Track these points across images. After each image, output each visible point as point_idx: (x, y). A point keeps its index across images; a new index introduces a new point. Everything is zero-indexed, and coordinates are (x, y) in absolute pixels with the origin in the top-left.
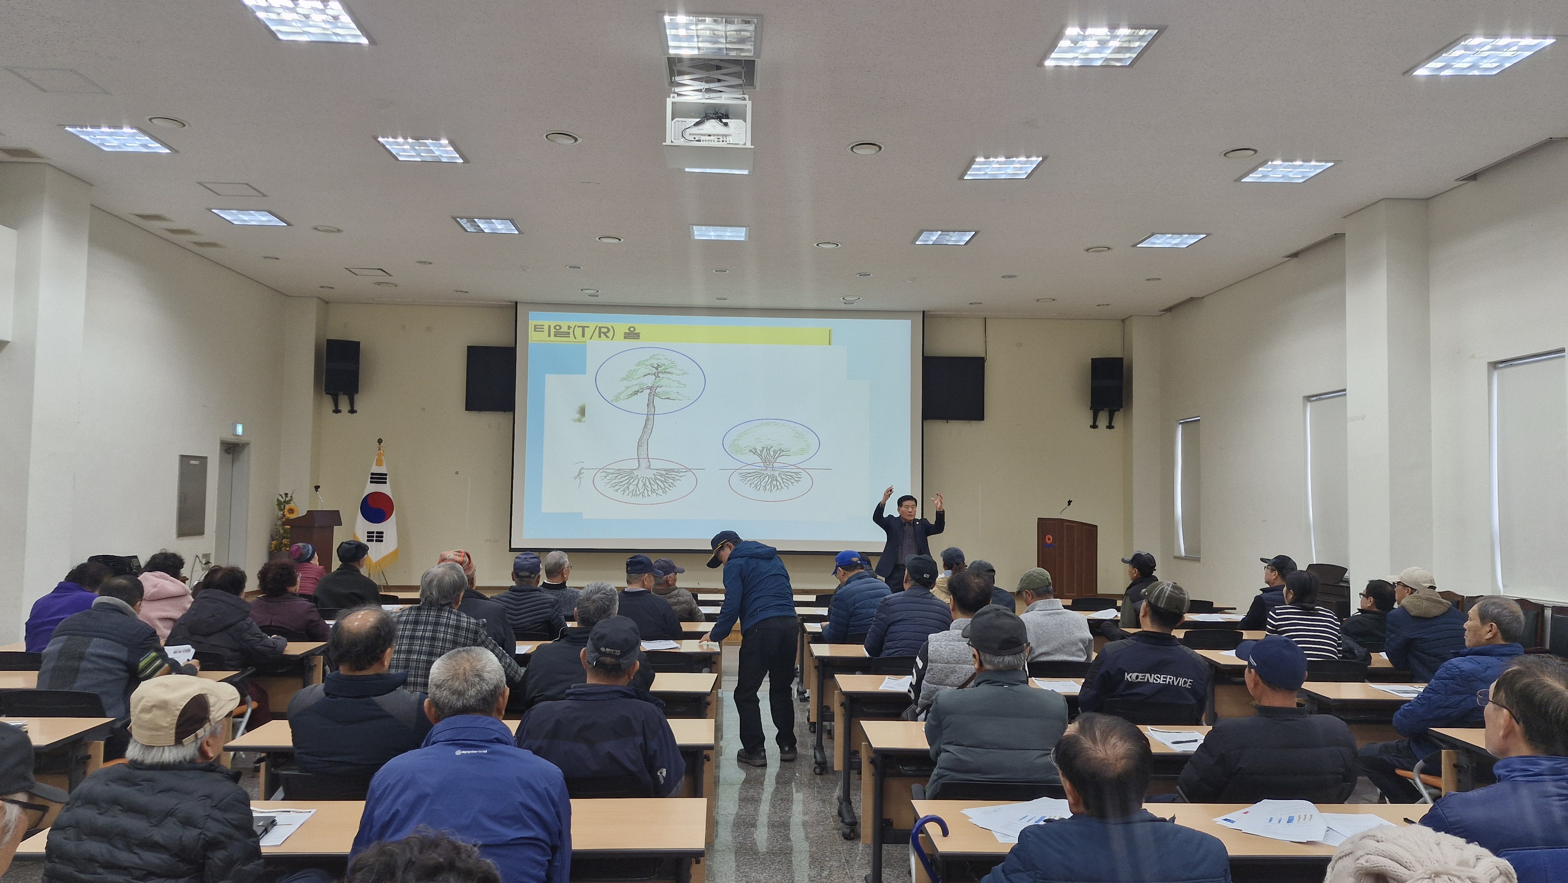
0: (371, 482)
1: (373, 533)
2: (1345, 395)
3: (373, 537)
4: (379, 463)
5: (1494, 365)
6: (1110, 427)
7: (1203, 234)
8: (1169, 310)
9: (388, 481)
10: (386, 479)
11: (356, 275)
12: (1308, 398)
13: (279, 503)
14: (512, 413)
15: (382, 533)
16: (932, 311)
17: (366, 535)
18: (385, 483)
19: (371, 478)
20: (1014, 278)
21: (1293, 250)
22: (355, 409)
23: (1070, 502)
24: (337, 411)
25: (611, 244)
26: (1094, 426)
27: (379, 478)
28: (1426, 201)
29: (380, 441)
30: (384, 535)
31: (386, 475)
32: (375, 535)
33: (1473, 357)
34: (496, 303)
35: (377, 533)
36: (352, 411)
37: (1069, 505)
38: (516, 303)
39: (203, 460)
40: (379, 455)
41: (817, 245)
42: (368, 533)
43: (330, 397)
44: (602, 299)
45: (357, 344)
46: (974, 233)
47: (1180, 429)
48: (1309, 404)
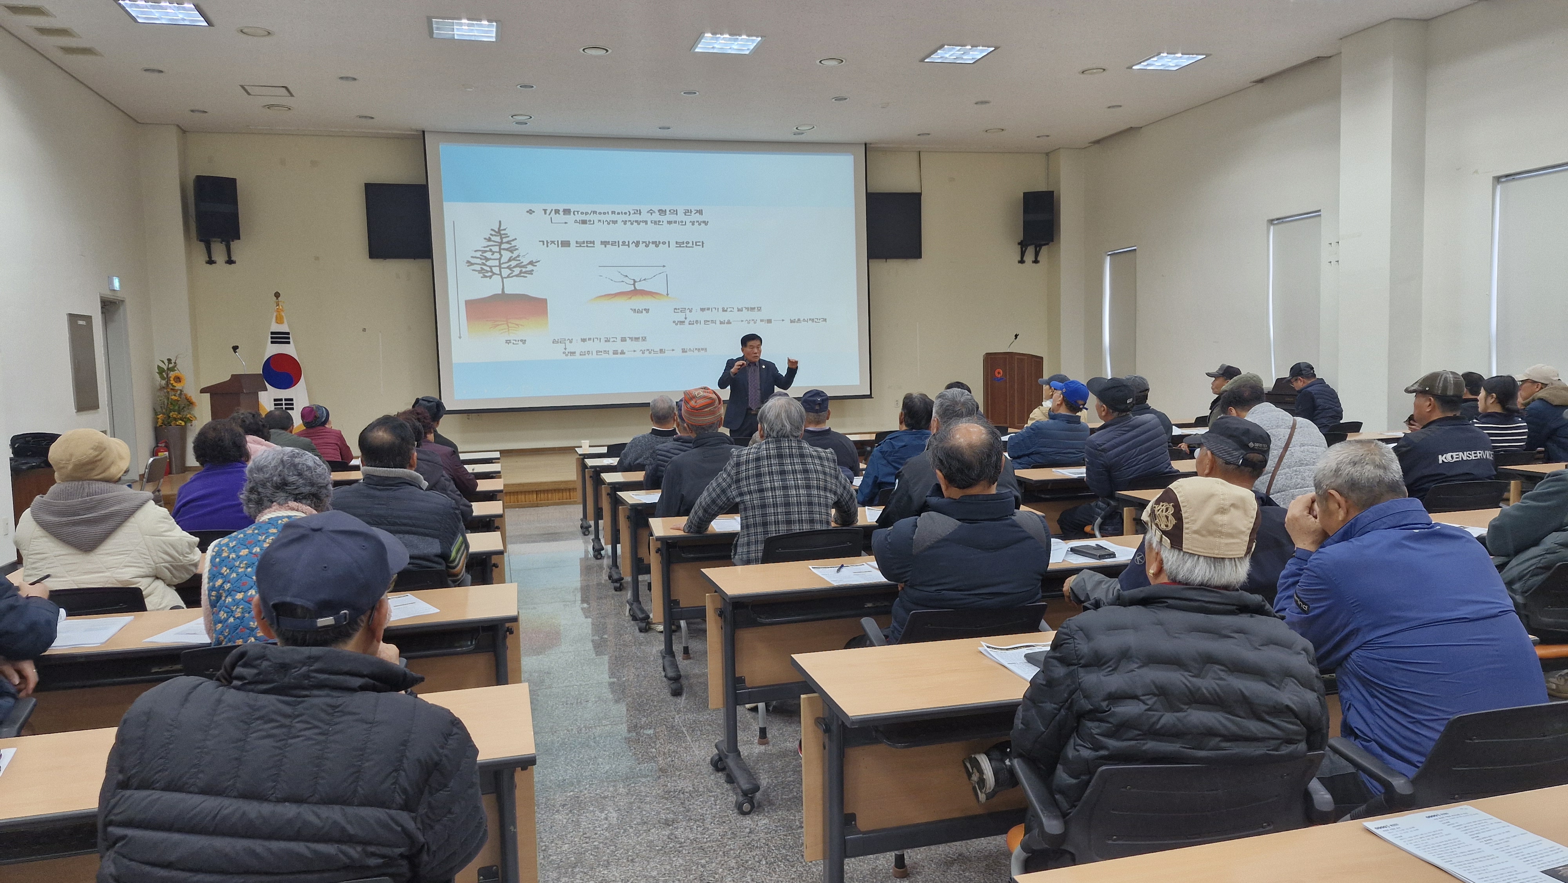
0: (272, 342)
1: (281, 400)
2: (1320, 215)
3: (281, 404)
4: (279, 320)
5: (1498, 179)
6: (1036, 261)
7: (1202, 54)
8: (1098, 142)
9: (291, 340)
10: (289, 338)
11: (249, 94)
12: (1271, 222)
13: (161, 371)
14: (430, 260)
15: (292, 400)
16: (876, 143)
17: (273, 403)
18: (289, 343)
19: (272, 338)
20: (987, 105)
21: (1259, 77)
22: (233, 258)
23: (1016, 336)
24: (211, 262)
25: (596, 57)
26: (1022, 261)
27: (280, 338)
28: (1426, 22)
29: (277, 295)
30: (294, 402)
31: (288, 333)
32: (284, 402)
33: (1476, 172)
34: (398, 132)
35: (286, 400)
36: (230, 262)
37: (1016, 338)
38: (424, 132)
39: (88, 319)
40: (278, 311)
41: (820, 62)
42: (275, 400)
43: (202, 245)
44: (532, 127)
45: (232, 182)
46: (993, 49)
47: (1108, 260)
48: (1272, 227)
